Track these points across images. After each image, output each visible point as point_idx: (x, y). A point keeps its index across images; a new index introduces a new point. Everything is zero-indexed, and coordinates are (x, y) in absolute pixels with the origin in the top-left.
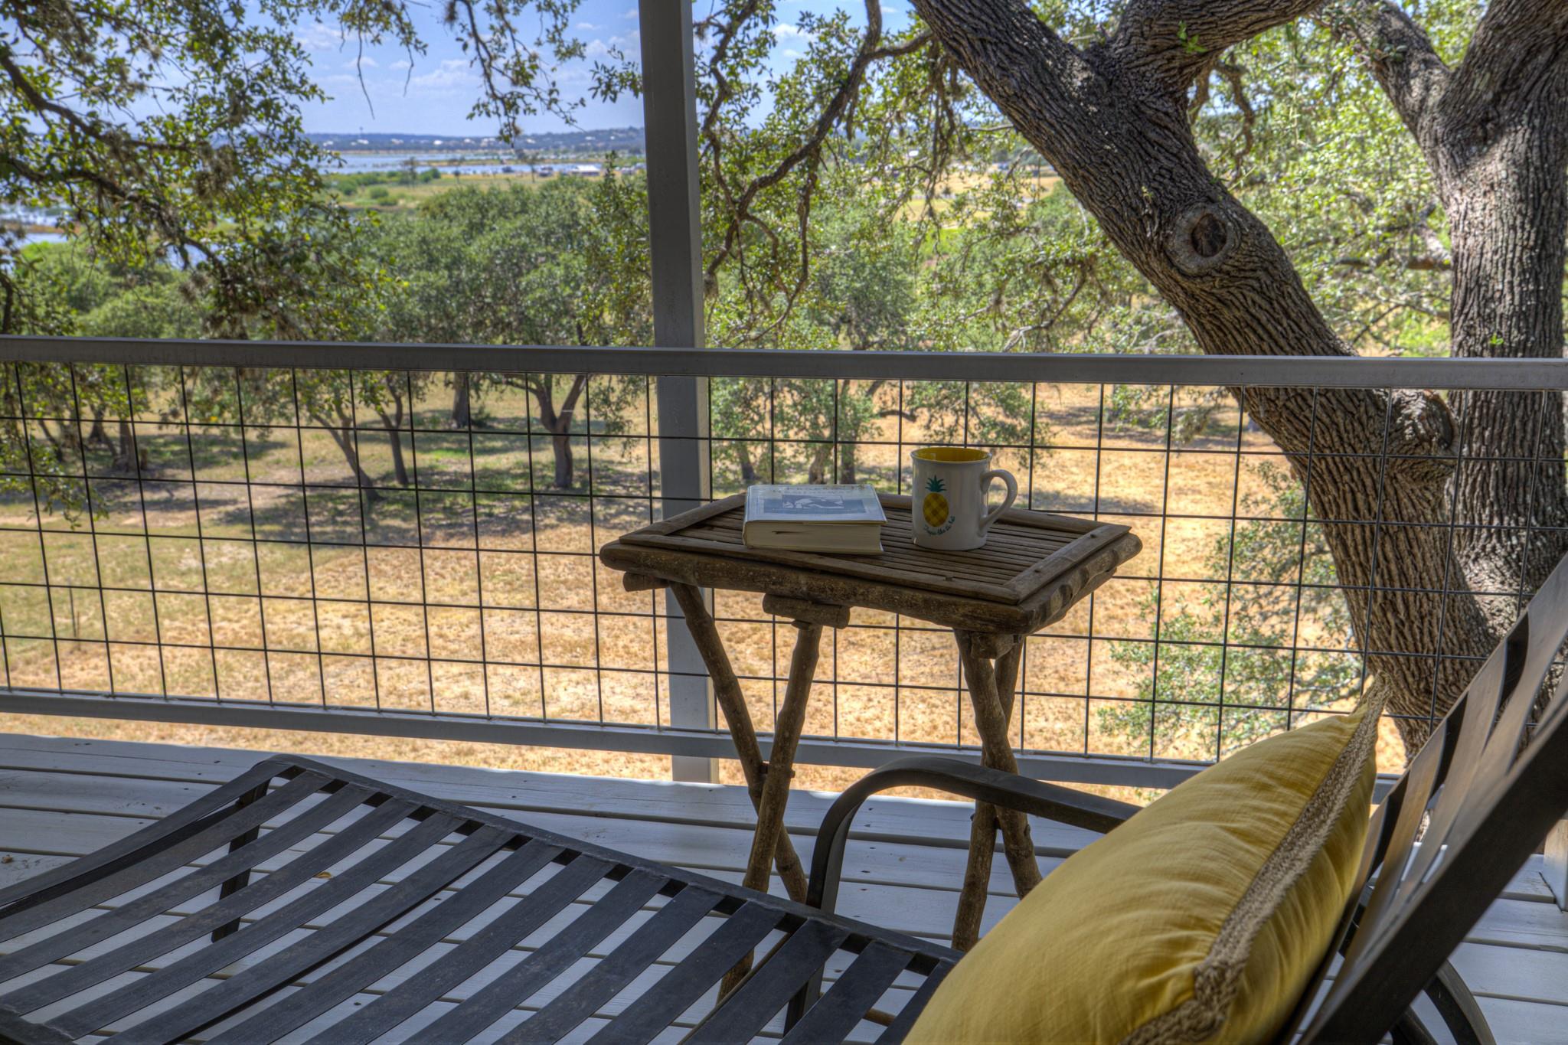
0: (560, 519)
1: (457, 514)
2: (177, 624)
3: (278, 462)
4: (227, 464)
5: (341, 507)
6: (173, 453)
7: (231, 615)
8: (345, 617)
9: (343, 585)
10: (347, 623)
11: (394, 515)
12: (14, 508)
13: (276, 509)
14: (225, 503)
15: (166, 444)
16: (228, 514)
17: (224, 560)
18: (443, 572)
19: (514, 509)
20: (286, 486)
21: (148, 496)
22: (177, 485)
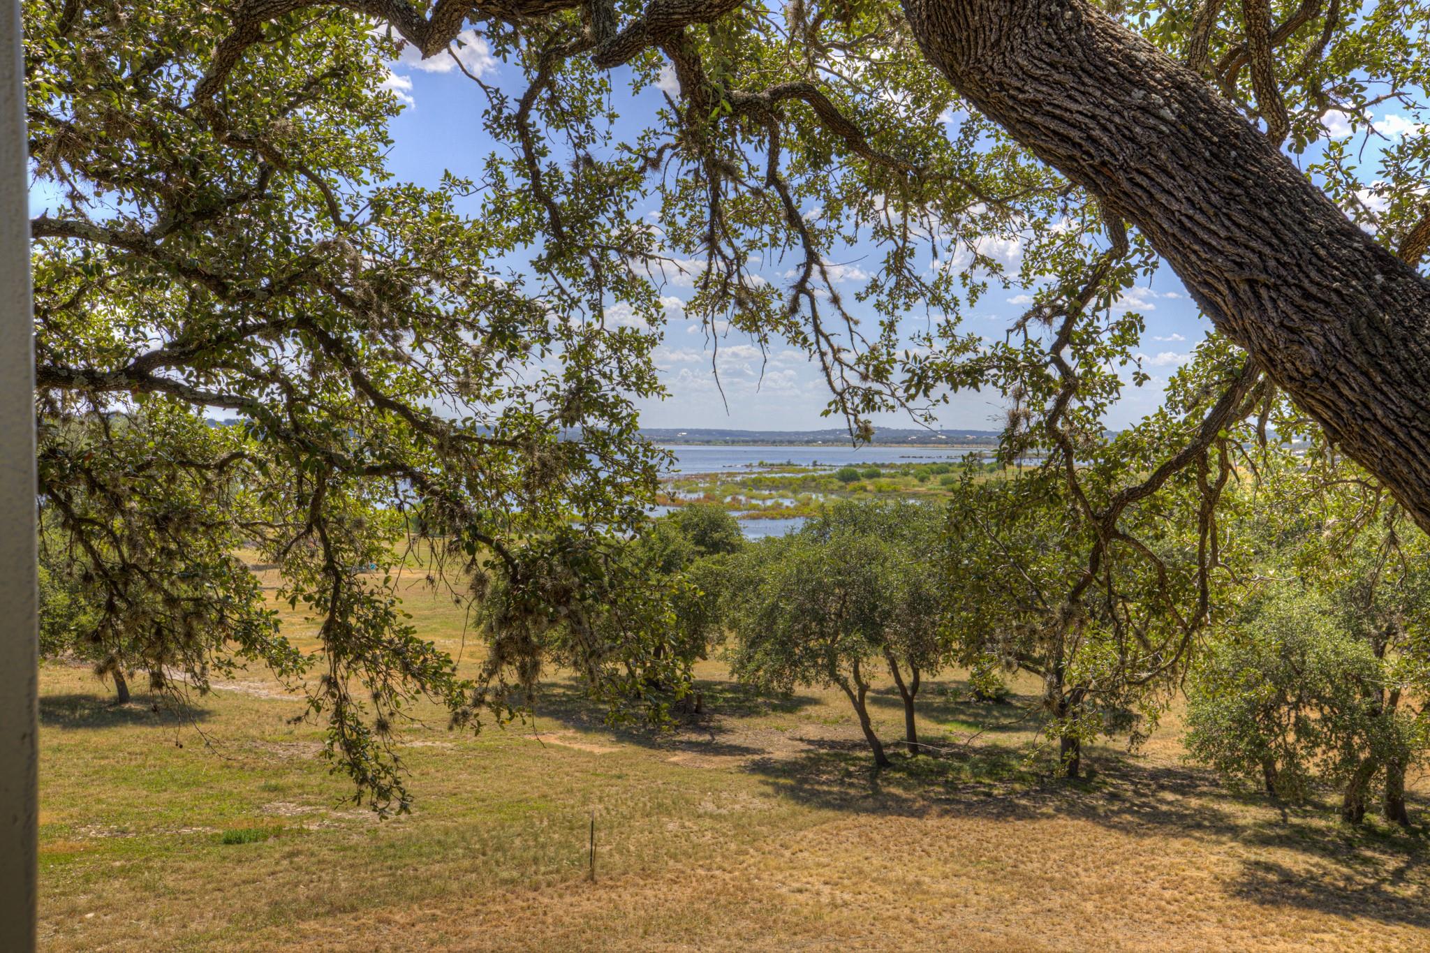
0: (1058, 810)
1: (956, 789)
2: (679, 866)
3: (809, 717)
4: (766, 714)
5: (852, 769)
6: (726, 700)
7: (726, 865)
8: (826, 883)
9: (832, 849)
10: (827, 890)
11: (899, 783)
12: (590, 736)
13: (795, 763)
14: (754, 752)
15: (722, 691)
16: (754, 763)
17: (737, 807)
18: (930, 849)
19: (1014, 791)
20: (810, 742)
21: (694, 737)
22: (721, 730)
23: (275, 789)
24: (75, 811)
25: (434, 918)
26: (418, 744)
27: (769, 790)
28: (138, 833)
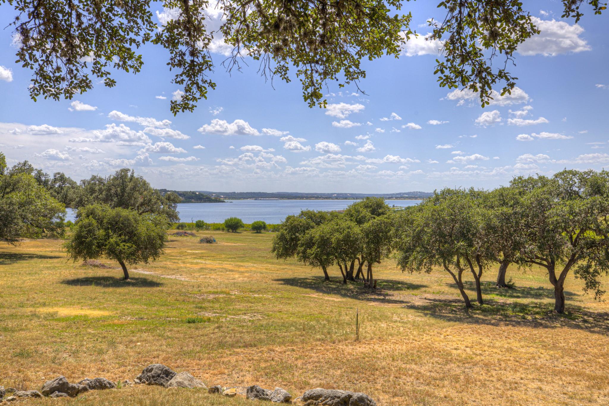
1: (508, 317)
3: (425, 292)
4: (405, 290)
5: (454, 309)
6: (385, 285)
7: (416, 338)
8: (467, 347)
9: (462, 335)
10: (468, 349)
11: (478, 314)
12: (330, 295)
13: (427, 307)
14: (406, 303)
16: (408, 306)
17: (410, 320)
18: (509, 337)
19: (536, 318)
20: (430, 300)
21: (377, 297)
22: (387, 295)
23: (201, 308)
24: (118, 312)
25: (293, 350)
26: (256, 295)
27: (421, 314)
28: (148, 319)
